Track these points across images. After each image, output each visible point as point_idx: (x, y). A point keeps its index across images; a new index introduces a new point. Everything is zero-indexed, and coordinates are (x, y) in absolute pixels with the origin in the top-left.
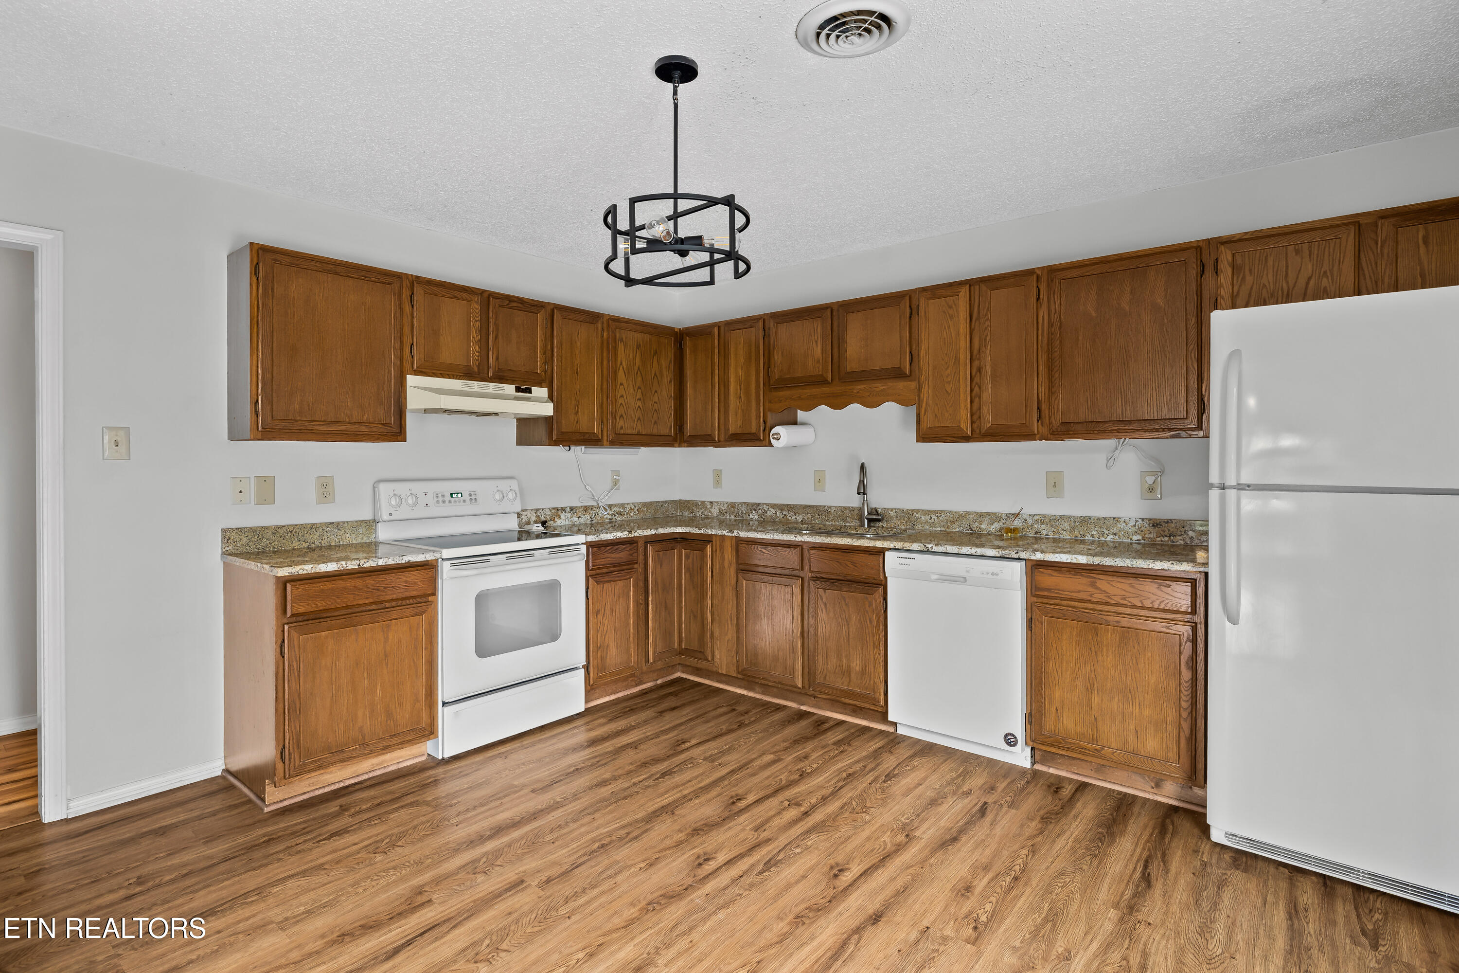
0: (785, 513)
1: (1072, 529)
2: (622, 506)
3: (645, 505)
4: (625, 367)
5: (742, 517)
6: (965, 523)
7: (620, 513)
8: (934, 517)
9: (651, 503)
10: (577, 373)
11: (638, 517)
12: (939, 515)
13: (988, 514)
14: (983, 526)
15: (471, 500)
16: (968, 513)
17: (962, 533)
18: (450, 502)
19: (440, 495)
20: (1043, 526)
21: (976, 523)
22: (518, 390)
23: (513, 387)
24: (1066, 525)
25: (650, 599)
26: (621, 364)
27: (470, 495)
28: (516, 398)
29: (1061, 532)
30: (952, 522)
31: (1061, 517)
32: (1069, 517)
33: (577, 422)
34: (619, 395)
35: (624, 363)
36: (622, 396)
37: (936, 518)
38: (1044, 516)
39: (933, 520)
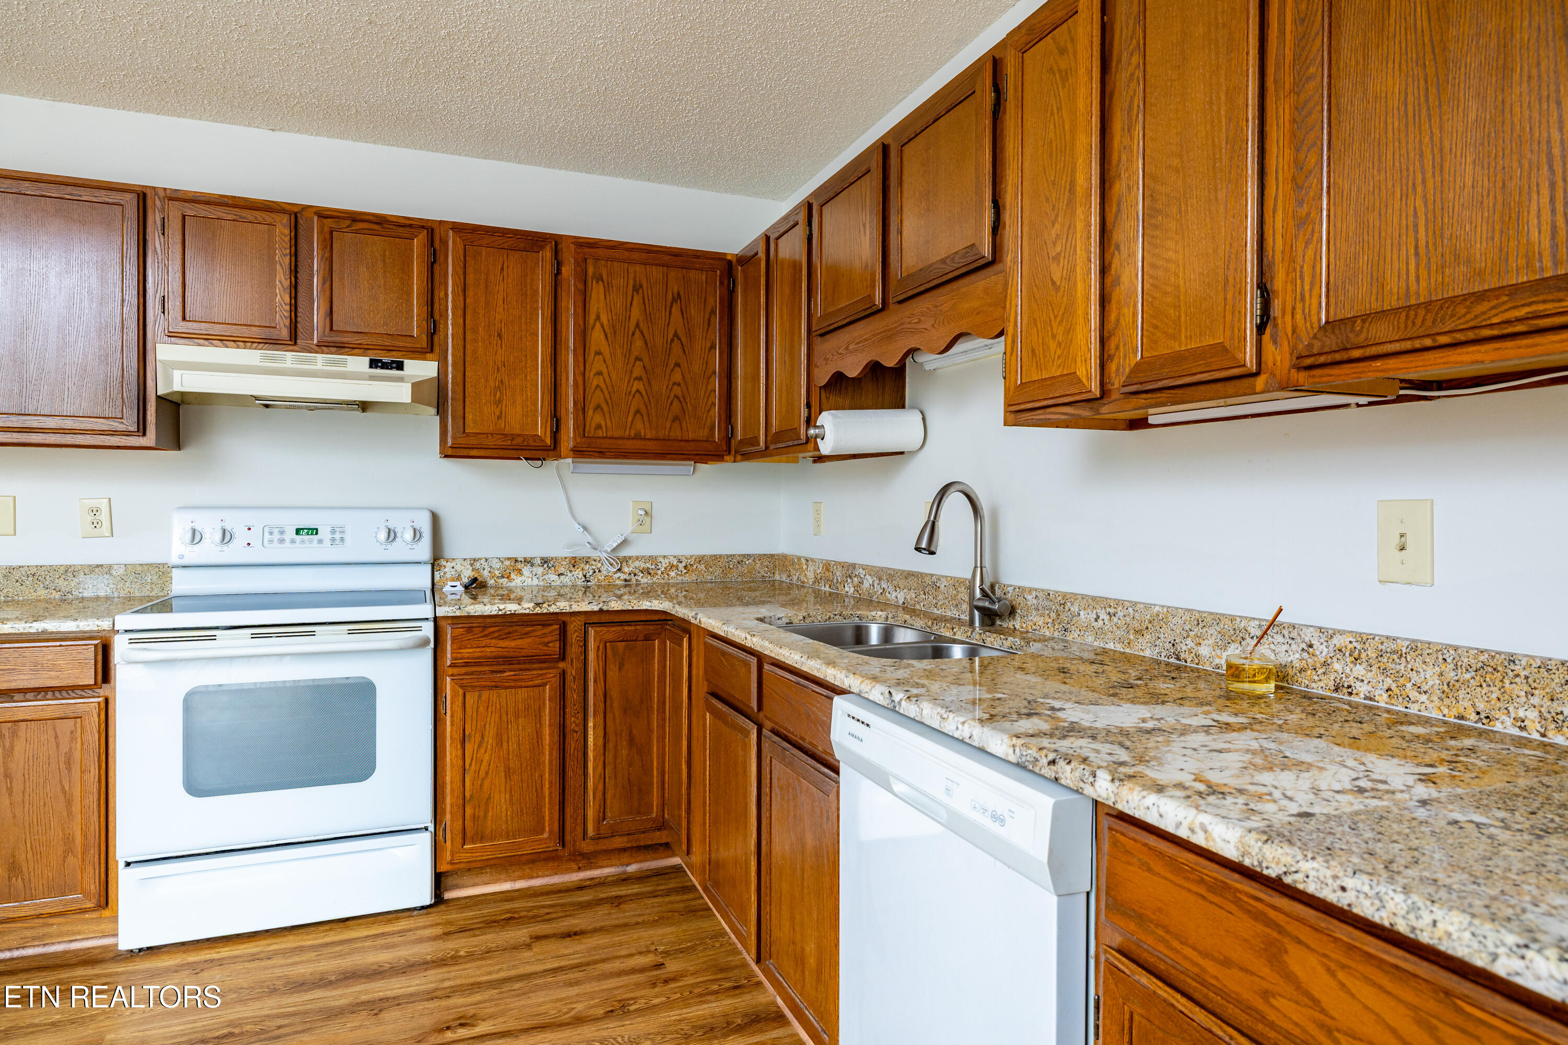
0: (884, 585)
1: (1449, 690)
2: (653, 559)
3: (700, 559)
4: (605, 322)
5: (837, 588)
6: (1167, 635)
7: (647, 572)
8: (1103, 616)
9: (716, 557)
10: (499, 335)
11: (687, 578)
12: (1112, 611)
13: (1218, 618)
14: (1204, 651)
15: (333, 540)
16: (1172, 611)
17: (1159, 663)
18: (293, 541)
19: (276, 531)
20: (1359, 670)
21: (1189, 641)
22: (374, 364)
23: (366, 360)
24: (1430, 676)
25: (591, 724)
26: (598, 318)
27: (333, 531)
28: (372, 378)
29: (1414, 694)
30: (1139, 632)
31: (1415, 647)
32: (1443, 648)
33: (499, 417)
34: (594, 371)
35: (604, 318)
36: (599, 373)
37: (1106, 618)
38: (1364, 639)
39: (1100, 622)
